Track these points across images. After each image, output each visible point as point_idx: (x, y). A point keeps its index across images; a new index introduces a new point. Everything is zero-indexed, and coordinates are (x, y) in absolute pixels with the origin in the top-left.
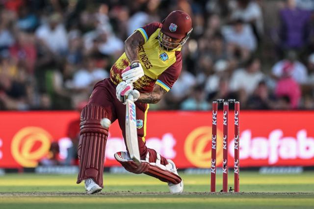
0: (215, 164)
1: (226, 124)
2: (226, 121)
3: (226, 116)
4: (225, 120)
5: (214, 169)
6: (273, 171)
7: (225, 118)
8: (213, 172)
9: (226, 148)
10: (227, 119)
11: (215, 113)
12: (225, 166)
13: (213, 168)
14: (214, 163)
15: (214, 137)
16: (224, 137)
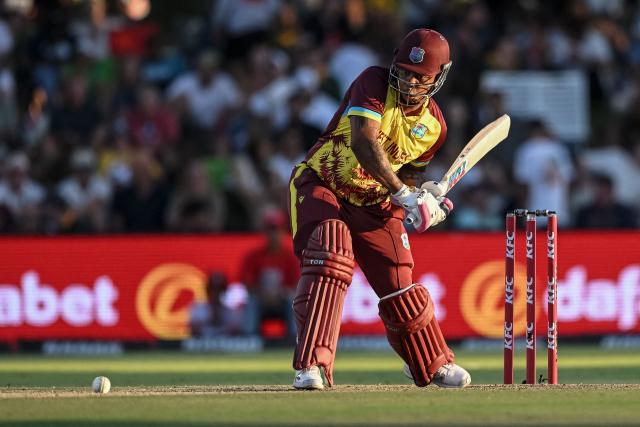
0: (511, 333)
1: (531, 257)
2: (531, 251)
3: (532, 242)
4: (529, 249)
5: (510, 342)
6: (628, 343)
7: (531, 246)
8: (507, 347)
9: (531, 302)
10: (534, 248)
11: (510, 236)
12: (530, 335)
13: (508, 340)
14: (509, 329)
15: (509, 280)
16: (529, 280)
